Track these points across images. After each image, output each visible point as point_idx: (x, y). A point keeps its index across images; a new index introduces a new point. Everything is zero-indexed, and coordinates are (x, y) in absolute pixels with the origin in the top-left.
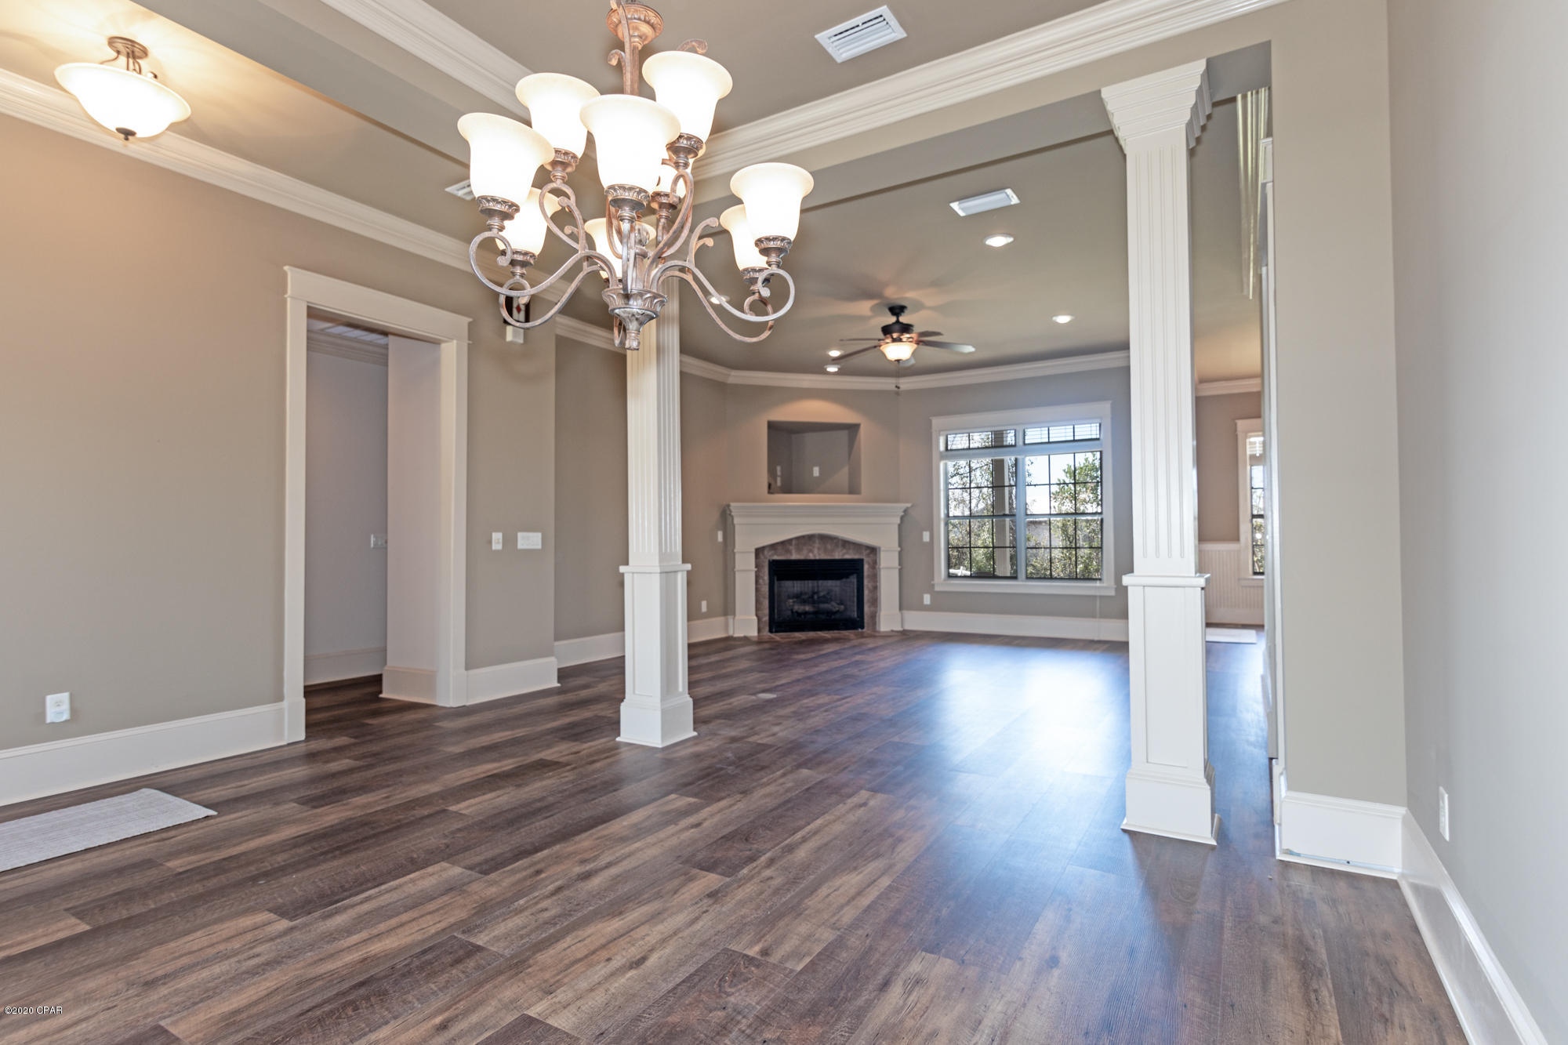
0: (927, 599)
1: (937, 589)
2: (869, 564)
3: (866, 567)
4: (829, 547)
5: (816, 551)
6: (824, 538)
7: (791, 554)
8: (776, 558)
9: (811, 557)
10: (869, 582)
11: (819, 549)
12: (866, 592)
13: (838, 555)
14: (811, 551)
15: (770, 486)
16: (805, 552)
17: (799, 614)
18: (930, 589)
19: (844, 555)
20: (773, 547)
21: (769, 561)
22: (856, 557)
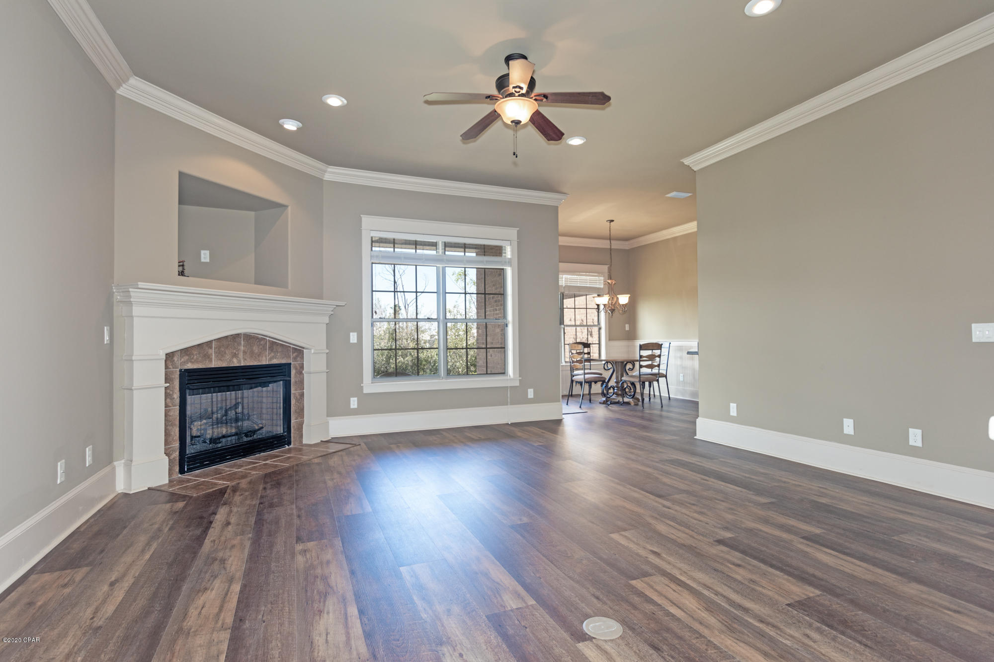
0: (354, 403)
1: (366, 390)
2: (296, 369)
3: (293, 372)
4: (256, 349)
5: (241, 355)
6: (250, 338)
7: (211, 361)
8: (190, 366)
9: (235, 363)
10: (296, 390)
11: (245, 352)
12: (293, 402)
13: (265, 360)
14: (235, 355)
15: (182, 264)
16: (228, 357)
17: (213, 441)
18: (358, 391)
19: (271, 359)
20: (186, 351)
21: (181, 371)
22: (284, 361)
